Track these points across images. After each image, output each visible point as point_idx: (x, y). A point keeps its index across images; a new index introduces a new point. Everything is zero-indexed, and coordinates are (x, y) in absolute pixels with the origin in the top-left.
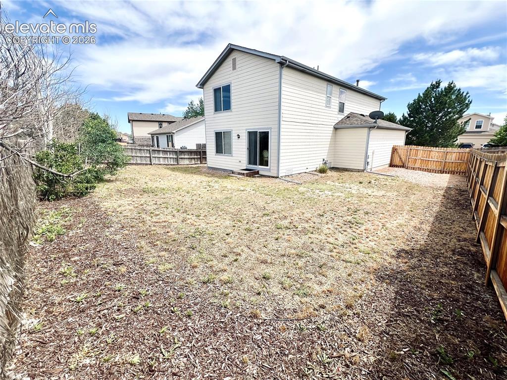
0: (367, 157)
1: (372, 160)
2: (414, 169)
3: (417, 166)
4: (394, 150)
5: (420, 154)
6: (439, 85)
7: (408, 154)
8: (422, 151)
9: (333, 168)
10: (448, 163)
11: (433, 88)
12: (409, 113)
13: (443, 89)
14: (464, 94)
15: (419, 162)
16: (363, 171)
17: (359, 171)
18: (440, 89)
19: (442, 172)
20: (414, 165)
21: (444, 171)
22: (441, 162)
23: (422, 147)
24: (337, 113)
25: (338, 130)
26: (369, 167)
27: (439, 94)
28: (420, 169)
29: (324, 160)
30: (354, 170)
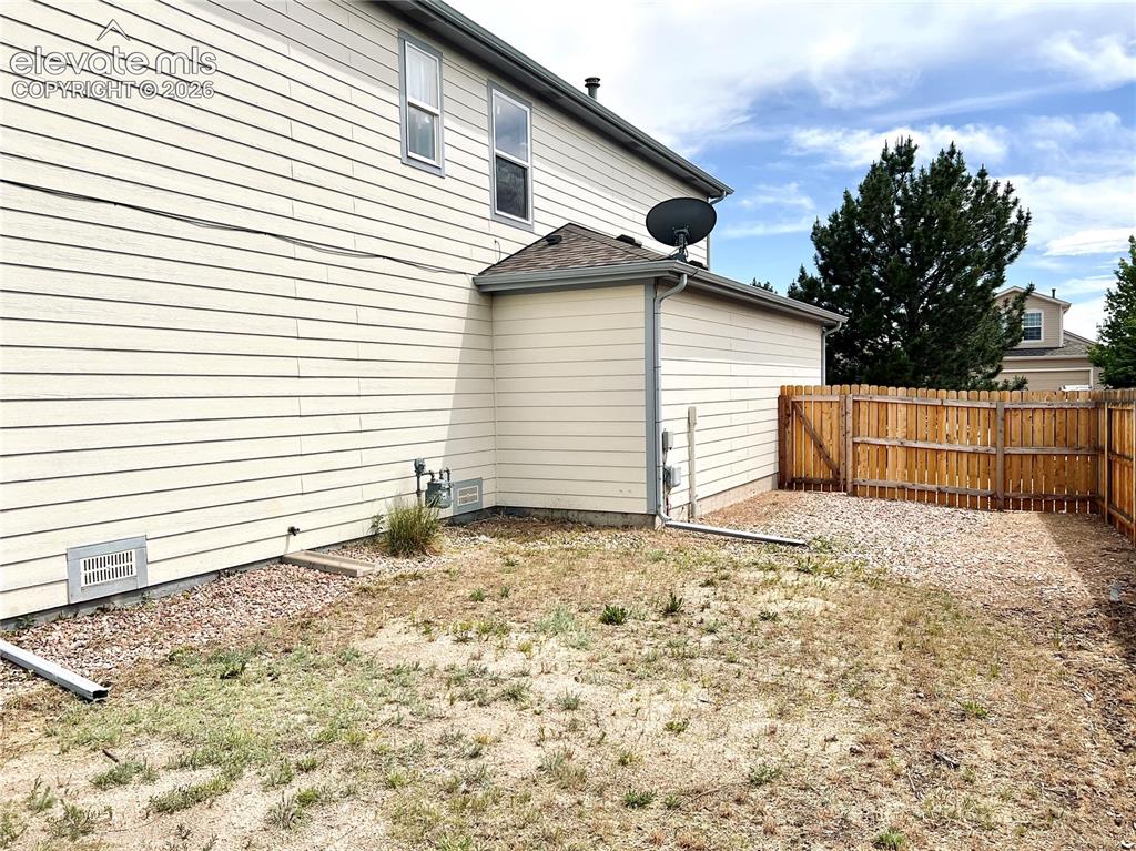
0: (658, 442)
1: (690, 460)
2: (882, 496)
3: (895, 477)
4: (789, 407)
5: (898, 419)
6: (911, 160)
7: (850, 424)
8: (903, 410)
9: (496, 510)
10: (1016, 461)
11: (892, 170)
12: (821, 262)
13: (928, 172)
14: (1001, 192)
15: (897, 460)
16: (648, 520)
17: (624, 522)
18: (917, 174)
19: (999, 503)
20: (883, 476)
21: (1007, 499)
22: (987, 454)
23: (902, 390)
24: (487, 213)
25: (501, 302)
26: (678, 498)
27: (914, 189)
28: (907, 493)
29: (419, 469)
30: (602, 520)
